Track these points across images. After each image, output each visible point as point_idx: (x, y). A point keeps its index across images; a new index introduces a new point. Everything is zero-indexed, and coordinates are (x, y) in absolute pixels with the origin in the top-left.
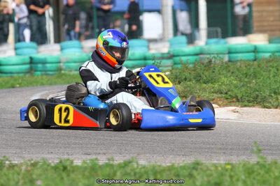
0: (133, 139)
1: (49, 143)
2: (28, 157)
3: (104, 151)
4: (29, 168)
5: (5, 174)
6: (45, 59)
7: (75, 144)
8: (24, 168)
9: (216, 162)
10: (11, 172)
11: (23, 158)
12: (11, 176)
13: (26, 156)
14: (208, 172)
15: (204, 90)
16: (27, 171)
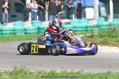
0: (82, 62)
1: (46, 63)
2: (37, 69)
3: (69, 67)
4: (38, 74)
5: (28, 77)
6: (44, 27)
7: (57, 64)
8: (35, 74)
9: (117, 71)
10: (30, 75)
11: (35, 70)
12: (30, 77)
13: (36, 69)
14: (114, 76)
15: (112, 40)
16: (37, 75)
